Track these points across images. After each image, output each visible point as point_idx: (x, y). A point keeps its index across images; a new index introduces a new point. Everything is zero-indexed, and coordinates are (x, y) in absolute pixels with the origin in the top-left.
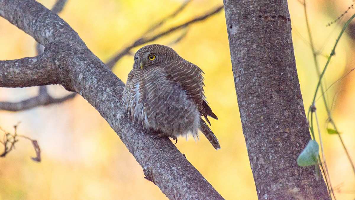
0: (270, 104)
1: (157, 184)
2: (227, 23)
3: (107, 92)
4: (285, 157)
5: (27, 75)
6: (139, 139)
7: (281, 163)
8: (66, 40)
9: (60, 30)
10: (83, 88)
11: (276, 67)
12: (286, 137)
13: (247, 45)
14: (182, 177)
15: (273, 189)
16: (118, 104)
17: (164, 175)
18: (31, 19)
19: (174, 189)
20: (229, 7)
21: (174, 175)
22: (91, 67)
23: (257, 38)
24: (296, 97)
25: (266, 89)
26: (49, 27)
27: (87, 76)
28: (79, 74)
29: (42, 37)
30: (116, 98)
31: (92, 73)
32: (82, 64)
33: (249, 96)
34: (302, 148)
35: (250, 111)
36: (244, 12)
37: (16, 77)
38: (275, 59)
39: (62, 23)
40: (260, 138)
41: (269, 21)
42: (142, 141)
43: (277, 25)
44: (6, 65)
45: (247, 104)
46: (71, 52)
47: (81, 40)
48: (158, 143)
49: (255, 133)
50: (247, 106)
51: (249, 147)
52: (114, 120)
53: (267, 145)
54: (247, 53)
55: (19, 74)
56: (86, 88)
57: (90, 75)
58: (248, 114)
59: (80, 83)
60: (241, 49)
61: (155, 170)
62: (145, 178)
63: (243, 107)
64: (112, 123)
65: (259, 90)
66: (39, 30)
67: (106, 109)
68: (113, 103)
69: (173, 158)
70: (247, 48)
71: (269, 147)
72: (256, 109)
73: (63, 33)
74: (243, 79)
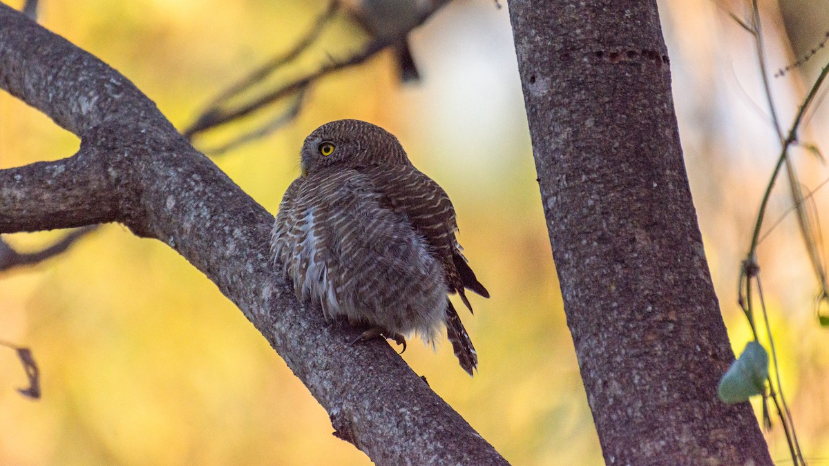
0: (631, 256)
1: (364, 448)
2: (521, 72)
3: (236, 237)
4: (670, 377)
5: (42, 204)
6: (318, 344)
7: (662, 392)
8: (132, 119)
9: (113, 98)
10: (176, 231)
11: (640, 169)
12: (672, 332)
13: (572, 120)
14: (425, 431)
15: (644, 454)
16: (265, 265)
17: (381, 426)
18: (43, 72)
19: (407, 459)
20: (526, 35)
21: (405, 426)
22: (195, 181)
23: (594, 105)
24: (690, 239)
25: (619, 221)
26: (86, 89)
27: (187, 203)
28: (166, 199)
29: (71, 113)
30: (257, 252)
31: (198, 196)
32: (172, 174)
33: (580, 240)
34: (707, 354)
35: (583, 274)
36: (561, 46)
37: (17, 208)
39: (118, 80)
40: (610, 335)
41: (621, 63)
42: (326, 349)
43: (639, 70)
45: (575, 258)
46: (145, 148)
47: (164, 118)
48: (362, 352)
49: (599, 325)
50: (577, 263)
51: (583, 358)
52: (255, 303)
53: (628, 351)
54: (572, 139)
55: (22, 201)
56: (185, 229)
57: (194, 199)
58: (579, 280)
59: (169, 220)
60: (559, 131)
61: (358, 416)
62: (334, 434)
63: (568, 266)
64: (251, 310)
65: (605, 225)
66: (64, 99)
67: (234, 277)
68: (252, 263)
69: (400, 385)
70: (573, 128)
71: (633, 356)
72: (598, 268)
73: (122, 103)
74: (564, 201)
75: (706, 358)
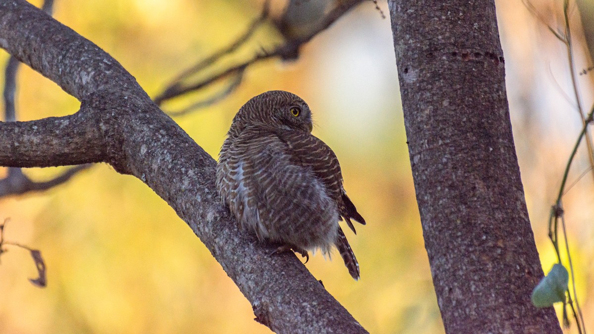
0: (472, 199)
1: (276, 330)
2: (398, 64)
3: (189, 176)
4: (497, 287)
5: (52, 147)
6: (245, 255)
7: (491, 298)
8: (118, 89)
9: (105, 73)
10: (147, 170)
11: (481, 137)
12: (499, 255)
13: (433, 100)
14: (320, 319)
16: (210, 196)
17: (289, 315)
18: (55, 53)
20: (402, 38)
21: (306, 315)
22: (162, 135)
23: (449, 90)
24: (514, 189)
25: (464, 174)
26: (86, 66)
27: (155, 150)
28: (140, 147)
29: (75, 83)
30: (205, 187)
31: (163, 145)
32: (145, 129)
33: (436, 187)
34: (524, 272)
35: (438, 211)
36: (428, 47)
37: (33, 149)
38: (480, 125)
39: (109, 61)
40: (455, 256)
41: (470, 61)
42: (251, 259)
43: (483, 66)
44: (17, 130)
45: (432, 200)
46: (127, 110)
47: (141, 89)
48: (277, 262)
49: (447, 248)
50: (434, 203)
51: (435, 271)
52: (202, 224)
53: (467, 267)
54: (432, 114)
55: (38, 145)
56: (153, 169)
57: (161, 147)
58: (434, 215)
59: (142, 162)
60: (424, 108)
61: (273, 307)
62: (255, 319)
63: (427, 205)
64: (199, 229)
65: (454, 177)
66: (70, 73)
67: (187, 205)
68: (200, 195)
69: (303, 286)
70: (434, 107)
71: (471, 271)
72: (448, 207)
73: (112, 77)
74: (426, 158)
75: (523, 274)
